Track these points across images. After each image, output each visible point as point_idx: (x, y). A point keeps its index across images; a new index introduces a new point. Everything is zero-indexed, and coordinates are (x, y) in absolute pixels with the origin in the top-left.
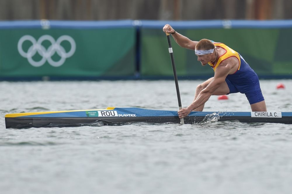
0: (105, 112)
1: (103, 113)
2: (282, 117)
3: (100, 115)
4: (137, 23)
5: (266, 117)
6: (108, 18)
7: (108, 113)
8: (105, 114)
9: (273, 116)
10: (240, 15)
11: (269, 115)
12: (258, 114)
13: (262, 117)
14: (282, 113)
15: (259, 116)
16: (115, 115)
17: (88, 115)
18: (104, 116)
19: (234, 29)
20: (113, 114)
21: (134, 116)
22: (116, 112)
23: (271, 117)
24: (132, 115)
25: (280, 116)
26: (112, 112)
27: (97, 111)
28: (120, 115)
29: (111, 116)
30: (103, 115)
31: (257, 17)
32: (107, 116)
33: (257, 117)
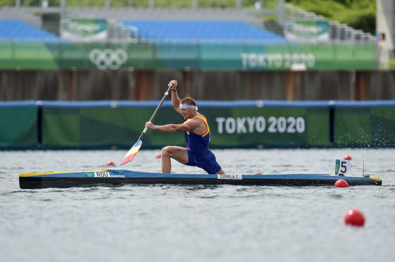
0: (100, 173)
1: (98, 174)
2: (243, 179)
3: (96, 176)
4: (39, 103)
5: (229, 179)
6: (15, 99)
7: (102, 174)
8: (100, 175)
9: (235, 178)
10: (124, 96)
11: (232, 177)
12: (223, 176)
13: (226, 179)
14: (243, 176)
15: (224, 178)
16: (108, 176)
17: (86, 175)
18: (99, 177)
19: (119, 108)
20: (106, 175)
21: (124, 177)
22: (108, 173)
23: (233, 179)
24: (122, 177)
25: (240, 178)
26: (106, 173)
27: (93, 173)
28: (112, 176)
29: (105, 177)
30: (98, 175)
31: (138, 98)
32: (101, 177)
33: (223, 178)
